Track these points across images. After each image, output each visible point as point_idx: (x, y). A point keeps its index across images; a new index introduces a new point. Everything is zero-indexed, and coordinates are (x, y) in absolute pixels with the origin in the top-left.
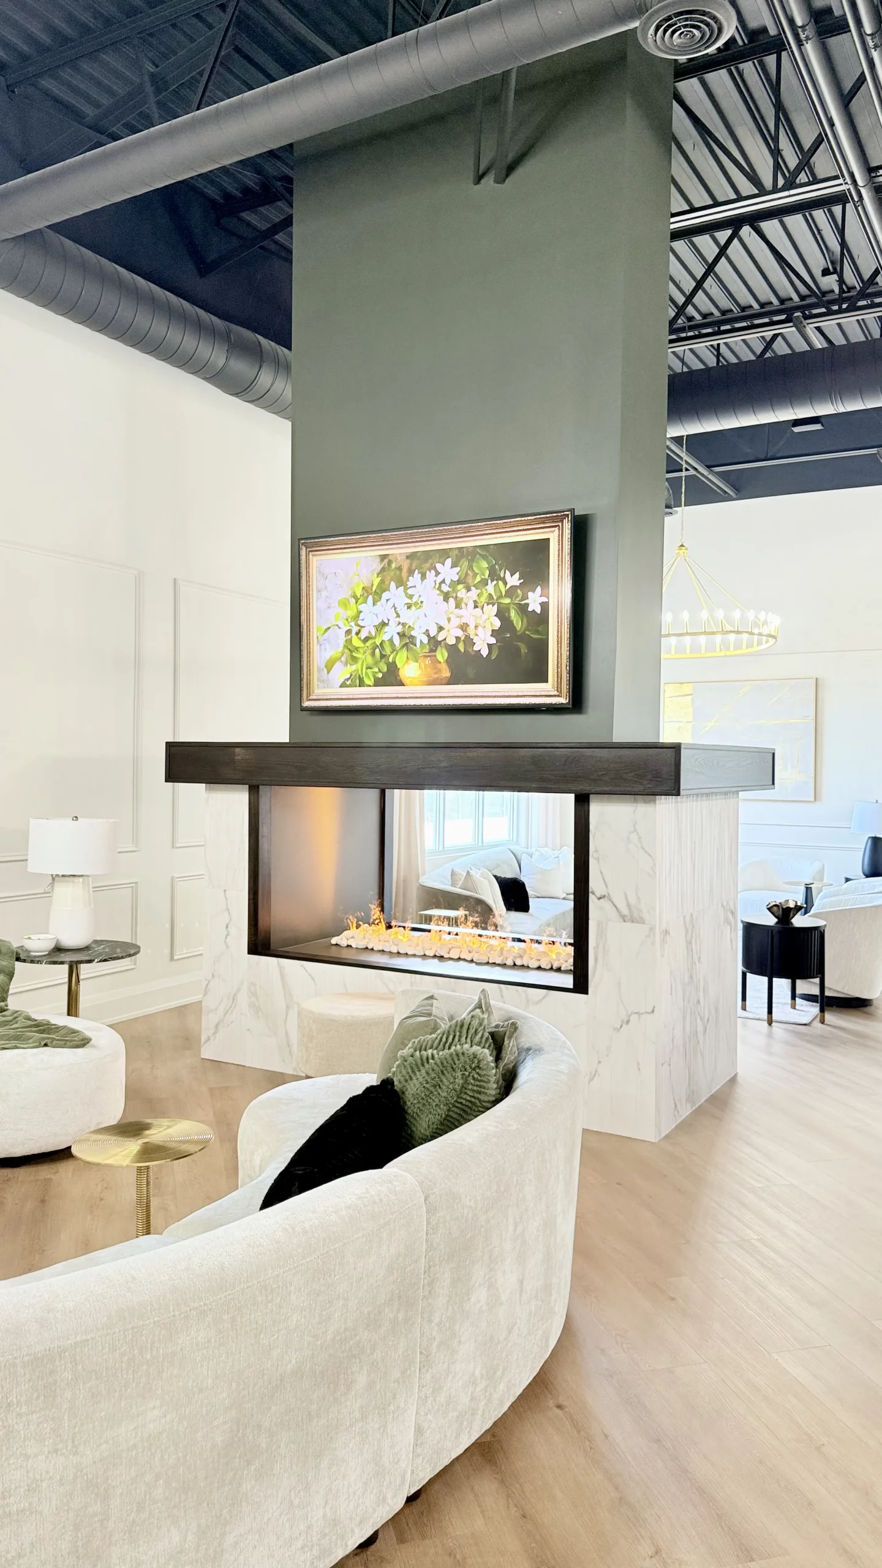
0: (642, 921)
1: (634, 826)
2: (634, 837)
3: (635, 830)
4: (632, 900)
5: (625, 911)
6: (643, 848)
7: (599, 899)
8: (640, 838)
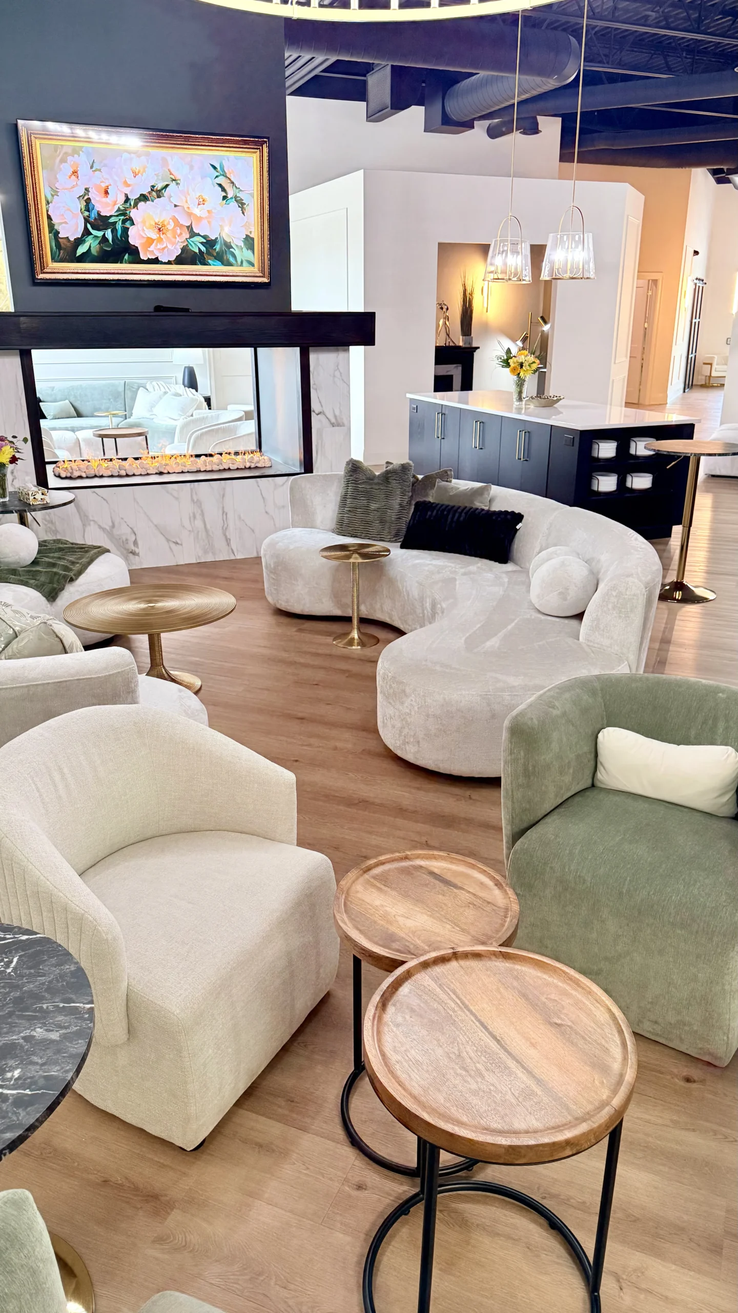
0: (343, 425)
1: (337, 366)
2: (337, 373)
3: (338, 368)
4: (337, 413)
5: (333, 420)
6: (343, 380)
7: (318, 414)
8: (341, 373)
